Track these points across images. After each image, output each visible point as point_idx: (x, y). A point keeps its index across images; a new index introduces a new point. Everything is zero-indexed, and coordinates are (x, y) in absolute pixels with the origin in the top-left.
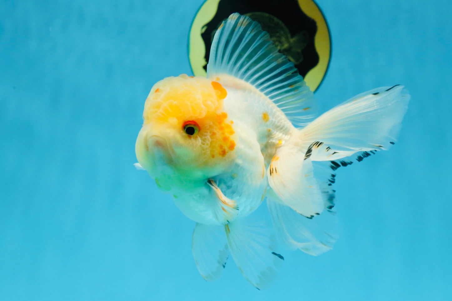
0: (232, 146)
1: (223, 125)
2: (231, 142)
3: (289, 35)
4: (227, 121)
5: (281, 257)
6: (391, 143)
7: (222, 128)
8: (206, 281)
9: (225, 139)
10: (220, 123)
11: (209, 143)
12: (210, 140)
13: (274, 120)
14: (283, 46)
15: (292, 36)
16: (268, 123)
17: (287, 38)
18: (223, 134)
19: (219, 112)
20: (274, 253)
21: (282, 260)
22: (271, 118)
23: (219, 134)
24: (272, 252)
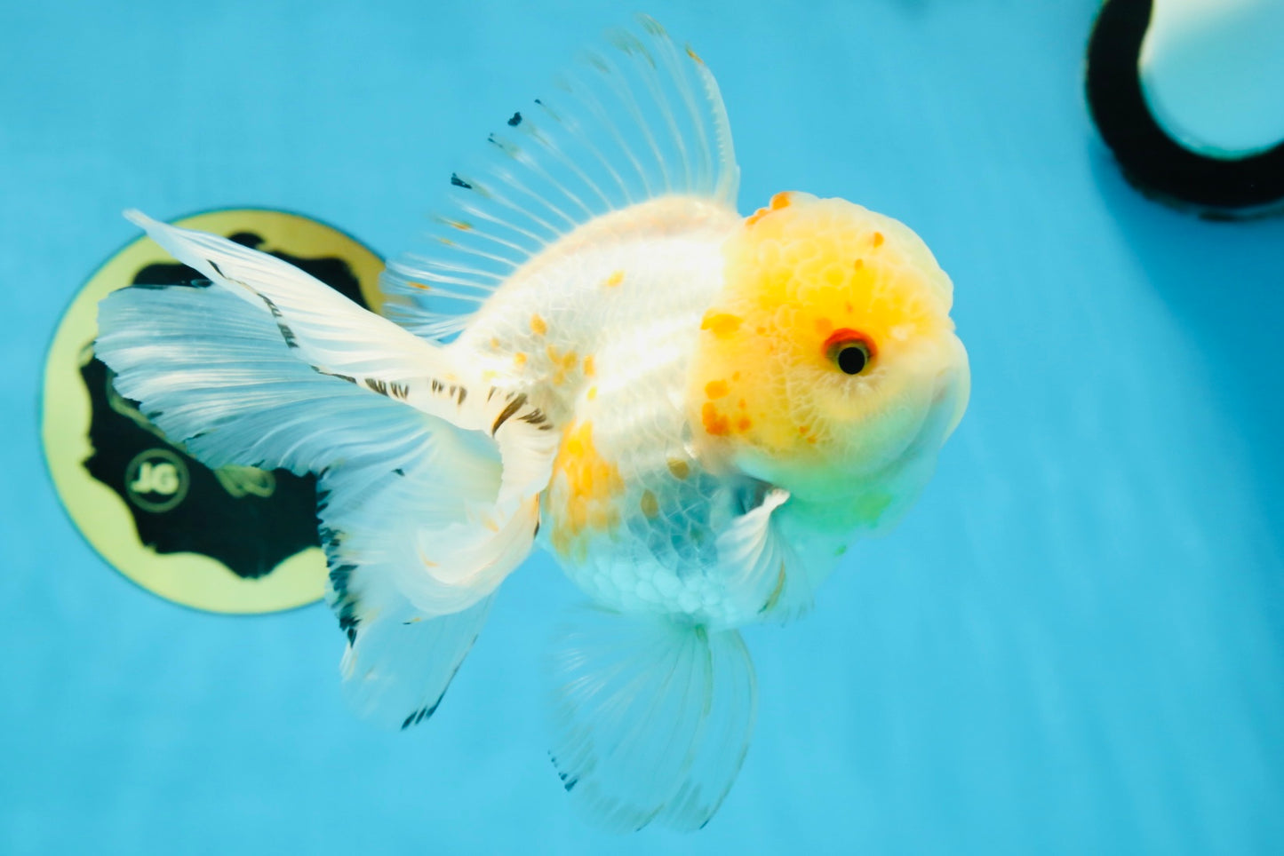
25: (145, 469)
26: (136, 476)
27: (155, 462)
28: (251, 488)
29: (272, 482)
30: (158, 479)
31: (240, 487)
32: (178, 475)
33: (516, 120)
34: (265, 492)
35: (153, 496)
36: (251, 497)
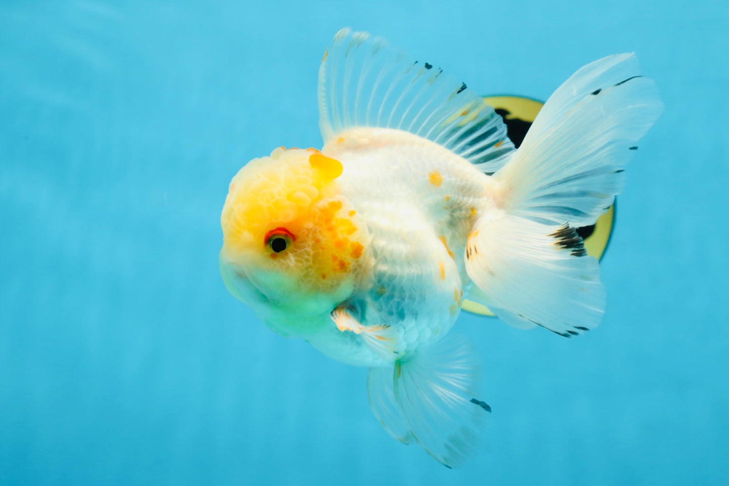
0: (357, 252)
1: (333, 223)
2: (352, 245)
4: (341, 215)
6: (632, 149)
7: (331, 229)
9: (340, 245)
10: (328, 221)
11: (311, 259)
12: (312, 253)
13: (453, 179)
16: (443, 187)
18: (334, 236)
19: (324, 203)
20: (474, 401)
21: (488, 412)
22: (445, 178)
23: (326, 238)
24: (471, 399)
33: (428, 66)
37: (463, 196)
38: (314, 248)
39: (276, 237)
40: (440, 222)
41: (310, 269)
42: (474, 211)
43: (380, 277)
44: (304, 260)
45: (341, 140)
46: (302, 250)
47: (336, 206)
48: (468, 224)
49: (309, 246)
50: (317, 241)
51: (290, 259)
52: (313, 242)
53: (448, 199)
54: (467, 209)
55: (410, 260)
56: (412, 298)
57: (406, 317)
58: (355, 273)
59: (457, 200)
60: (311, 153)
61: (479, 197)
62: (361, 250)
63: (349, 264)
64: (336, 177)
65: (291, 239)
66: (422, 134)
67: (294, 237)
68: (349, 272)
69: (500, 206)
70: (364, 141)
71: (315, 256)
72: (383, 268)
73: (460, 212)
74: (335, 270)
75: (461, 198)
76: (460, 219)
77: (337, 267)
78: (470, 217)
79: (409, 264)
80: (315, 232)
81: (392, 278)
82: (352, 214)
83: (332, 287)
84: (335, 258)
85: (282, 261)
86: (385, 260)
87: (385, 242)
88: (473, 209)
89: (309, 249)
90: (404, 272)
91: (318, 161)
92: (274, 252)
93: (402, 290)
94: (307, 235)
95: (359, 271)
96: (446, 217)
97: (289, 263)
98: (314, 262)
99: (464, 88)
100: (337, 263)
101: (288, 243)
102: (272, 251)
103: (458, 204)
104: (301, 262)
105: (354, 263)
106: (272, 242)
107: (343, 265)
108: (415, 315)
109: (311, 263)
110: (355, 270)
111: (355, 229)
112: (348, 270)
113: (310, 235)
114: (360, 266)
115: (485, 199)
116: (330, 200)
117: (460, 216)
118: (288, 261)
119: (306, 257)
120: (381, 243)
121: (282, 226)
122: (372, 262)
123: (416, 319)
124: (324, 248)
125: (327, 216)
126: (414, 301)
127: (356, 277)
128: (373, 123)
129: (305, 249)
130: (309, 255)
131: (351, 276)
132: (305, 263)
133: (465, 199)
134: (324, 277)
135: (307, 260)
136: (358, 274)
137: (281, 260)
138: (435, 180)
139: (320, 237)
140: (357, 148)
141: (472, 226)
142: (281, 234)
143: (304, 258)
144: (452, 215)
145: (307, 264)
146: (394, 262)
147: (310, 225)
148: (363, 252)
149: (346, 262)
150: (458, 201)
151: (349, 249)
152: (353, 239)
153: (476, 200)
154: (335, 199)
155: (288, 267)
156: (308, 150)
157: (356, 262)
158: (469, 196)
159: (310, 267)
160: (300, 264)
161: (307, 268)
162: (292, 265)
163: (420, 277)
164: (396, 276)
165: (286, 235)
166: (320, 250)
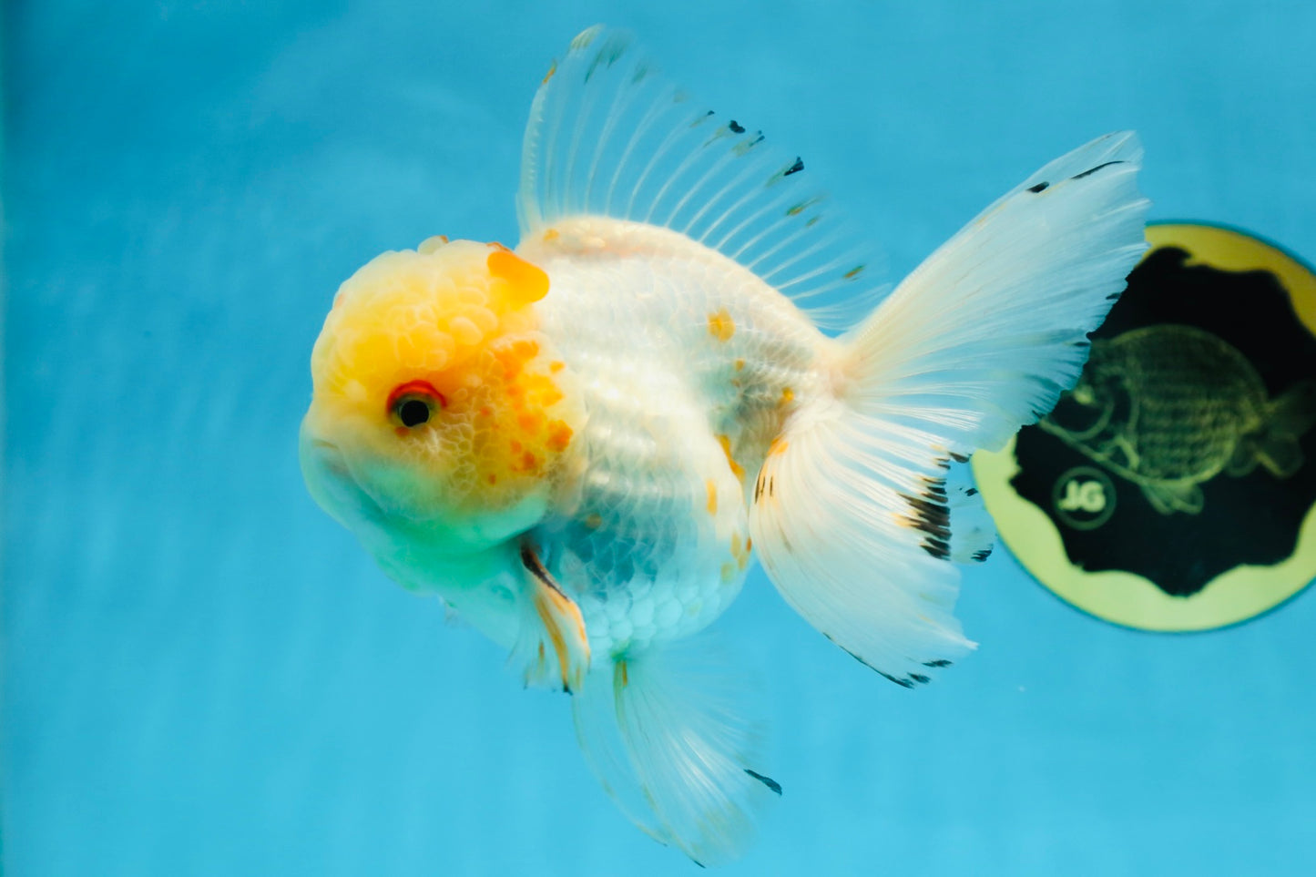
0: (560, 439)
1: (520, 380)
2: (551, 426)
3: (1262, 393)
4: (534, 367)
5: (774, 786)
7: (513, 392)
8: (665, 845)
9: (528, 423)
10: (509, 377)
11: (471, 443)
12: (474, 433)
13: (754, 331)
14: (1242, 421)
15: (1273, 393)
16: (733, 343)
17: (1256, 401)
18: (518, 406)
19: (505, 343)
20: (750, 772)
21: (776, 794)
22: (740, 326)
23: (502, 409)
24: (746, 770)
25: (1072, 487)
26: (1064, 494)
27: (1081, 480)
28: (1179, 504)
29: (1201, 498)
30: (1085, 497)
31: (1168, 504)
32: (1105, 492)
33: (735, 127)
34: (1195, 509)
35: (1080, 514)
36: (1179, 515)
37: (771, 364)
38: (479, 425)
39: (410, 399)
40: (720, 408)
41: (467, 464)
42: (790, 396)
43: (592, 495)
44: (457, 445)
45: (551, 236)
46: (456, 426)
47: (529, 350)
48: (775, 419)
49: (469, 419)
50: (486, 412)
51: (434, 441)
52: (479, 412)
53: (741, 365)
54: (775, 390)
55: (653, 470)
56: (649, 542)
57: (635, 575)
58: (553, 479)
59: (758, 370)
60: (493, 249)
61: (803, 370)
62: (568, 437)
63: (543, 460)
64: (535, 300)
65: (438, 404)
66: (710, 242)
67: (444, 402)
68: (541, 476)
69: (839, 393)
70: (597, 242)
71: (480, 442)
72: (601, 479)
73: (761, 394)
74: (515, 469)
75: (765, 367)
76: (759, 405)
77: (520, 465)
78: (780, 405)
79: (651, 477)
80: (483, 394)
81: (615, 498)
82: (557, 367)
83: (506, 501)
84: (516, 447)
85: (416, 442)
86: (605, 465)
87: (610, 431)
88: (786, 391)
89: (469, 426)
90: (641, 491)
91: (505, 265)
92: (403, 425)
93: (632, 524)
94: (468, 400)
95: (558, 477)
96: (734, 399)
97: (430, 447)
98: (476, 451)
99: (798, 167)
100: (521, 455)
101: (431, 409)
102: (401, 423)
103: (760, 378)
104: (451, 447)
105: (552, 459)
106: (401, 409)
107: (530, 462)
108: (652, 574)
109: (469, 452)
110: (552, 474)
111: (559, 397)
112: (539, 472)
113: (474, 400)
114: (563, 467)
115: (814, 375)
116: (517, 338)
117: (761, 401)
118: (428, 445)
119: (462, 439)
120: (603, 432)
121: (422, 377)
122: (583, 465)
123: (653, 580)
124: (497, 427)
125: (507, 369)
126: (652, 546)
127: (554, 486)
128: (618, 211)
129: (461, 424)
130: (466, 434)
131: (546, 484)
132: (458, 450)
133: (774, 370)
134: (492, 479)
135: (463, 446)
136: (558, 481)
137: (415, 440)
138: (719, 327)
139: (493, 405)
140: (580, 252)
141: (781, 423)
142: (420, 393)
143: (458, 441)
144: (745, 398)
145: (462, 453)
146: (621, 470)
147: (475, 380)
148: (571, 439)
149: (537, 455)
150: (759, 373)
151: (544, 433)
152: (555, 414)
153: (796, 375)
154: (528, 336)
155: (426, 455)
156: (489, 245)
157: (556, 459)
158: (783, 366)
159: (469, 459)
160: (448, 452)
161: (462, 461)
162: (433, 451)
163: (667, 503)
164: (624, 496)
165: (428, 396)
166: (490, 430)
